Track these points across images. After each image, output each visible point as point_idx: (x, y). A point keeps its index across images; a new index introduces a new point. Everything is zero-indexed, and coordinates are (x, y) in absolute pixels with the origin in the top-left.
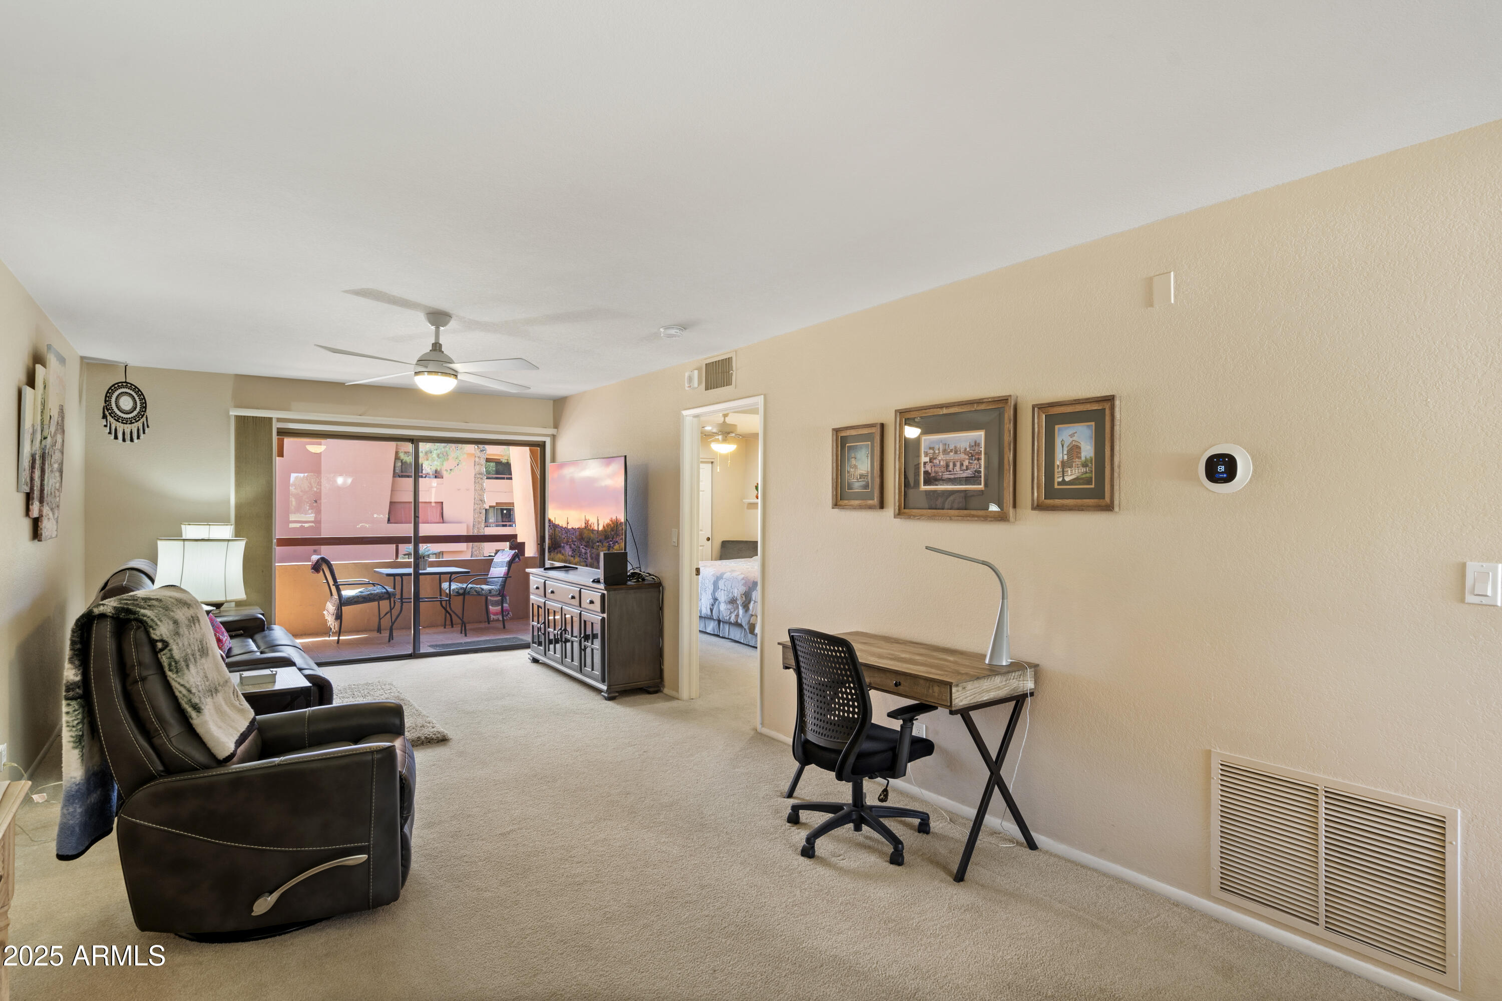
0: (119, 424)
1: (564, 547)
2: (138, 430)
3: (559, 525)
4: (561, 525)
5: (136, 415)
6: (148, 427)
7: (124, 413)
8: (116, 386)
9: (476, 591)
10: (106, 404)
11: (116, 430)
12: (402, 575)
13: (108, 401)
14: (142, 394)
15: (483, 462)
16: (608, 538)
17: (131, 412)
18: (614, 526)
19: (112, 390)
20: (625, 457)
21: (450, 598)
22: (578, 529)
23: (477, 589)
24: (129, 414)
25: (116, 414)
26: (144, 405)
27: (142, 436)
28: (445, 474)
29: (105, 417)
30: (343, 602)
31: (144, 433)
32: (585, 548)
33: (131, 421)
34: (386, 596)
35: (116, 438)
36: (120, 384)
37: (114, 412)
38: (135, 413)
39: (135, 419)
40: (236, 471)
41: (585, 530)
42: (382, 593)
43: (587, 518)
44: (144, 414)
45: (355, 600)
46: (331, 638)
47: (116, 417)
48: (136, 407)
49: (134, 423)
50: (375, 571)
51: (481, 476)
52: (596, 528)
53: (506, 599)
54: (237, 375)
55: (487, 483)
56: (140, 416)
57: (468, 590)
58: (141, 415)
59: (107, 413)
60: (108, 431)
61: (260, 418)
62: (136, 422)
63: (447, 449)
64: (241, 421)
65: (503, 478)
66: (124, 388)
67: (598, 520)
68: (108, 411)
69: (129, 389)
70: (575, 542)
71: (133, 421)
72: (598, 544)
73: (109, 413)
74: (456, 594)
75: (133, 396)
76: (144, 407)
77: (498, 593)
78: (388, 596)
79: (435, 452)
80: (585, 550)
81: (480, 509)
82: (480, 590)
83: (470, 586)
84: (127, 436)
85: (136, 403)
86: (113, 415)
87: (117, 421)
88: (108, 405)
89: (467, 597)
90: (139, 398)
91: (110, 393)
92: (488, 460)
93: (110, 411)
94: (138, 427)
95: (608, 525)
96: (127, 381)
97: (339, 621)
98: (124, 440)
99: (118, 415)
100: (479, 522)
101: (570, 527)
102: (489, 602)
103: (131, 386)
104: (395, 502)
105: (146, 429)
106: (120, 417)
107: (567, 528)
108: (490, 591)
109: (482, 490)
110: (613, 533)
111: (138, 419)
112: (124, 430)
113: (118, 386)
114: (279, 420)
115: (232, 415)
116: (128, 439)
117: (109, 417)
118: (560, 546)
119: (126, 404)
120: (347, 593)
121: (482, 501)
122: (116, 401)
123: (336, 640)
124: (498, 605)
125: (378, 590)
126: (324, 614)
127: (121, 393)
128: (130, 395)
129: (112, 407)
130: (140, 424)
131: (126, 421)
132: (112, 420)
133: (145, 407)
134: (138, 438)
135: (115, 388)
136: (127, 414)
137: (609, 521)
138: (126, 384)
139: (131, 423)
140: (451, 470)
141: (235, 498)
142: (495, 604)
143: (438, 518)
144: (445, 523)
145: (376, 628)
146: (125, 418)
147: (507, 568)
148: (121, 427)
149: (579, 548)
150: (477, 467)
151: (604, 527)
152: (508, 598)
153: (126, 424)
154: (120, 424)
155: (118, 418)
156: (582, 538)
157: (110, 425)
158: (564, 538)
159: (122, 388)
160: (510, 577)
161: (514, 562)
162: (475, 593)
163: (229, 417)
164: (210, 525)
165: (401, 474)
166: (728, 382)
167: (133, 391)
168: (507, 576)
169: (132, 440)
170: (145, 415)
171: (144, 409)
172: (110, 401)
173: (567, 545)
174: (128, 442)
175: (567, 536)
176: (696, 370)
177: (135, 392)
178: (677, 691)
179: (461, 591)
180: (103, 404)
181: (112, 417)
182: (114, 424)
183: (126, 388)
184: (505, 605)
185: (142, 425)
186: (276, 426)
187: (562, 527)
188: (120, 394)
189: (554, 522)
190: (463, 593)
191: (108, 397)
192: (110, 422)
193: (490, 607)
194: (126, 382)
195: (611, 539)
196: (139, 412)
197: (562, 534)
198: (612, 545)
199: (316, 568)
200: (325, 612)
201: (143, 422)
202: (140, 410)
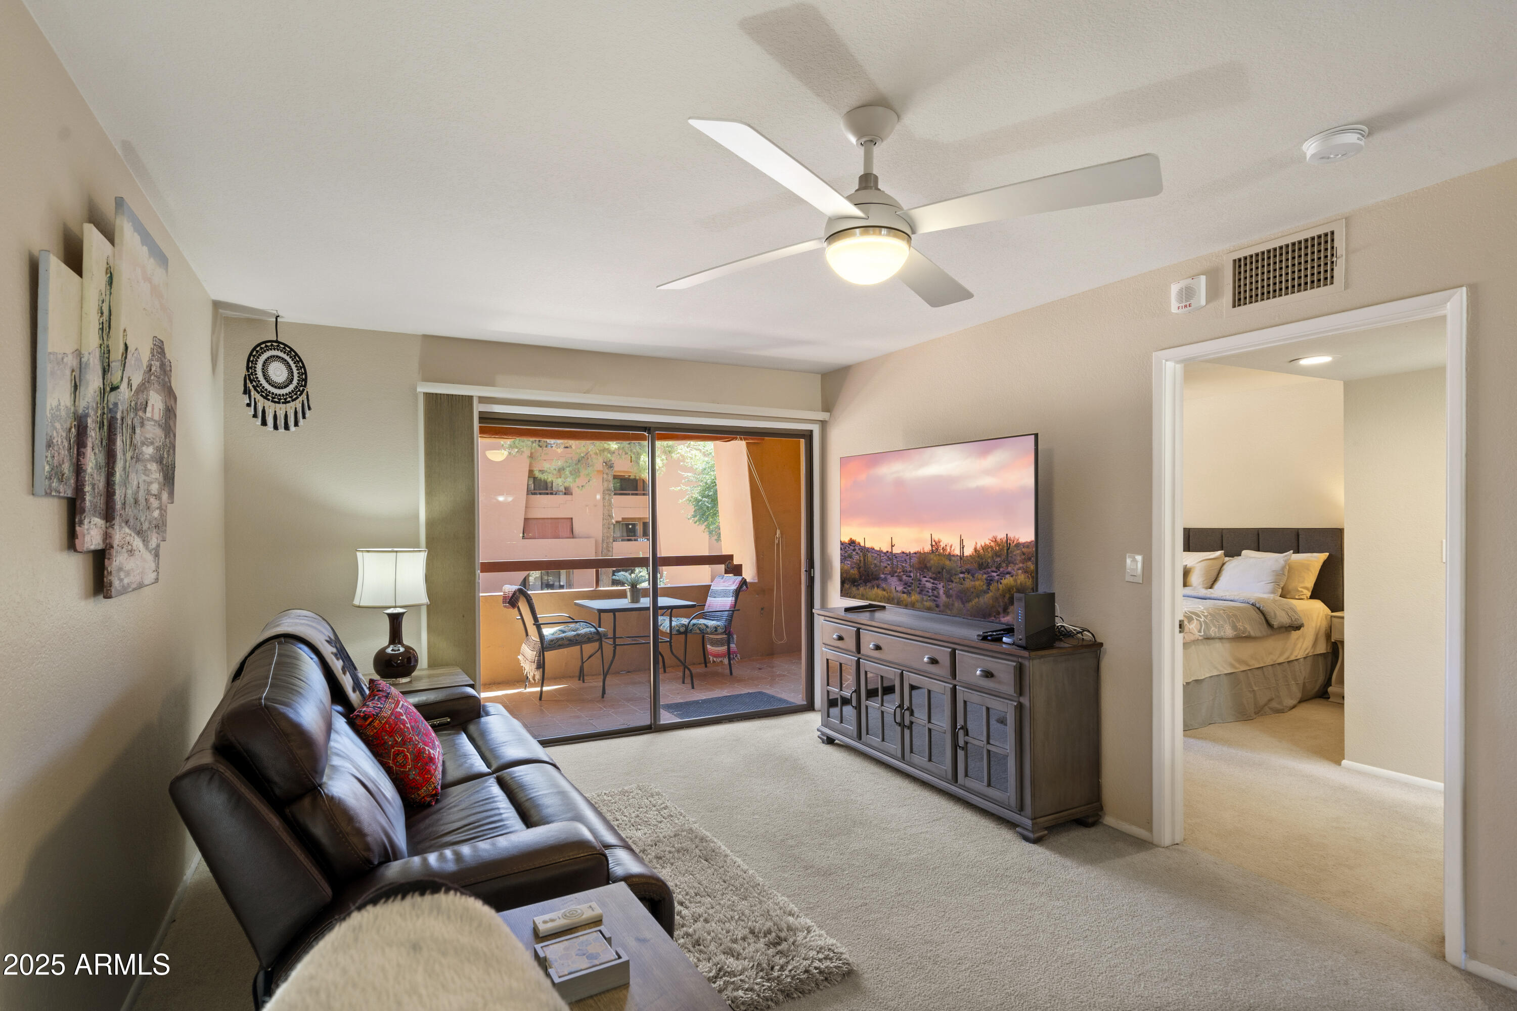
0: (268, 404)
1: (885, 580)
2: (296, 413)
3: (873, 549)
4: (877, 548)
5: (293, 391)
6: (309, 408)
7: (276, 387)
8: (263, 346)
9: (699, 629)
10: (248, 371)
11: (264, 412)
12: (614, 611)
13: (251, 368)
14: (301, 360)
15: (611, 478)
16: (987, 566)
17: (286, 387)
18: (1002, 550)
19: (257, 352)
20: (1036, 435)
21: (671, 639)
22: (915, 553)
23: (700, 626)
24: (282, 388)
25: (263, 387)
26: (304, 377)
27: (301, 422)
28: (575, 491)
29: (246, 391)
30: (545, 646)
31: (304, 417)
32: (932, 581)
33: (285, 399)
34: (597, 637)
35: (264, 423)
36: (269, 344)
37: (261, 385)
38: (291, 388)
39: (291, 397)
40: (426, 473)
41: (932, 556)
42: (591, 633)
43: (936, 537)
44: (303, 390)
45: (560, 642)
46: (529, 690)
47: (263, 392)
48: (293, 379)
49: (289, 402)
50: (576, 604)
51: (609, 492)
52: (957, 552)
53: (733, 638)
54: (426, 337)
55: (616, 500)
56: (299, 393)
57: (690, 627)
58: (299, 390)
59: (250, 385)
60: (253, 413)
61: (461, 397)
62: (293, 400)
63: (579, 466)
64: (432, 399)
65: (628, 494)
66: (274, 349)
67: (962, 541)
68: (251, 383)
69: (281, 351)
70: (910, 572)
71: (289, 399)
72: (962, 575)
73: (253, 386)
74: (677, 633)
75: (288, 363)
76: (303, 380)
77: (724, 630)
78: (598, 637)
79: (568, 469)
80: (933, 583)
81: (609, 524)
82: (705, 627)
83: (694, 621)
84: (281, 421)
85: (292, 372)
86: (258, 387)
87: (266, 398)
88: (252, 374)
89: (689, 635)
90: (296, 366)
91: (254, 356)
92: (615, 477)
93: (254, 383)
94: (296, 408)
95: (985, 548)
96: (279, 340)
97: (541, 670)
98: (276, 427)
99: (266, 390)
100: (608, 537)
101: (896, 550)
102: (706, 640)
103: (284, 348)
104: (528, 519)
105: (307, 412)
106: (269, 392)
107: (891, 553)
108: (716, 628)
109: (610, 504)
110: (998, 559)
111: (295, 397)
112: (275, 412)
113: (266, 346)
114: (482, 400)
115: (420, 392)
116: (281, 426)
117: (253, 392)
118: (878, 578)
119: (278, 373)
120: (548, 632)
121: (611, 516)
122: (263, 369)
123: (537, 692)
124: (722, 645)
125: (585, 630)
126: (519, 659)
127: (271, 357)
128: (283, 360)
129: (257, 378)
130: (298, 404)
131: (278, 399)
132: (258, 397)
133: (305, 380)
134: (296, 424)
135: (261, 348)
136: (279, 388)
137: (988, 542)
138: (277, 344)
139: (286, 402)
140: (582, 486)
141: (426, 511)
142: (715, 643)
143: (568, 534)
144: (575, 538)
145: (577, 674)
146: (276, 395)
147: (734, 598)
148: (271, 408)
149: (920, 580)
150: (606, 484)
151: (976, 550)
152: (735, 636)
153: (279, 403)
154: (270, 403)
155: (266, 394)
156: (926, 567)
157: (255, 403)
158: (886, 567)
159: (271, 349)
160: (739, 610)
161: (741, 590)
162: (698, 631)
163: (415, 395)
164: (397, 552)
165: (533, 492)
166: (1326, 279)
167: (288, 355)
168: (734, 609)
169: (287, 427)
170: (305, 391)
171: (303, 383)
172: (255, 367)
173: (892, 576)
174: (282, 430)
175: (892, 564)
176: (1203, 274)
177: (291, 357)
178: (1150, 829)
179: (682, 629)
180: (243, 372)
181: (259, 393)
182: (261, 403)
183: (278, 350)
184: (733, 646)
185: (301, 405)
186: (478, 408)
187: (880, 552)
188: (268, 358)
189: (862, 544)
190: (686, 631)
191: (252, 362)
192: (255, 399)
193: (708, 646)
194: (277, 341)
195: (994, 569)
196: (297, 387)
197: (881, 562)
198: (997, 577)
199: (512, 601)
200: (520, 657)
201: (303, 401)
202: (298, 384)
